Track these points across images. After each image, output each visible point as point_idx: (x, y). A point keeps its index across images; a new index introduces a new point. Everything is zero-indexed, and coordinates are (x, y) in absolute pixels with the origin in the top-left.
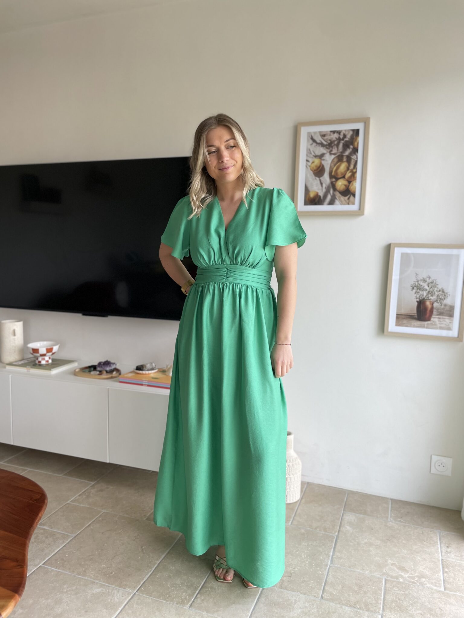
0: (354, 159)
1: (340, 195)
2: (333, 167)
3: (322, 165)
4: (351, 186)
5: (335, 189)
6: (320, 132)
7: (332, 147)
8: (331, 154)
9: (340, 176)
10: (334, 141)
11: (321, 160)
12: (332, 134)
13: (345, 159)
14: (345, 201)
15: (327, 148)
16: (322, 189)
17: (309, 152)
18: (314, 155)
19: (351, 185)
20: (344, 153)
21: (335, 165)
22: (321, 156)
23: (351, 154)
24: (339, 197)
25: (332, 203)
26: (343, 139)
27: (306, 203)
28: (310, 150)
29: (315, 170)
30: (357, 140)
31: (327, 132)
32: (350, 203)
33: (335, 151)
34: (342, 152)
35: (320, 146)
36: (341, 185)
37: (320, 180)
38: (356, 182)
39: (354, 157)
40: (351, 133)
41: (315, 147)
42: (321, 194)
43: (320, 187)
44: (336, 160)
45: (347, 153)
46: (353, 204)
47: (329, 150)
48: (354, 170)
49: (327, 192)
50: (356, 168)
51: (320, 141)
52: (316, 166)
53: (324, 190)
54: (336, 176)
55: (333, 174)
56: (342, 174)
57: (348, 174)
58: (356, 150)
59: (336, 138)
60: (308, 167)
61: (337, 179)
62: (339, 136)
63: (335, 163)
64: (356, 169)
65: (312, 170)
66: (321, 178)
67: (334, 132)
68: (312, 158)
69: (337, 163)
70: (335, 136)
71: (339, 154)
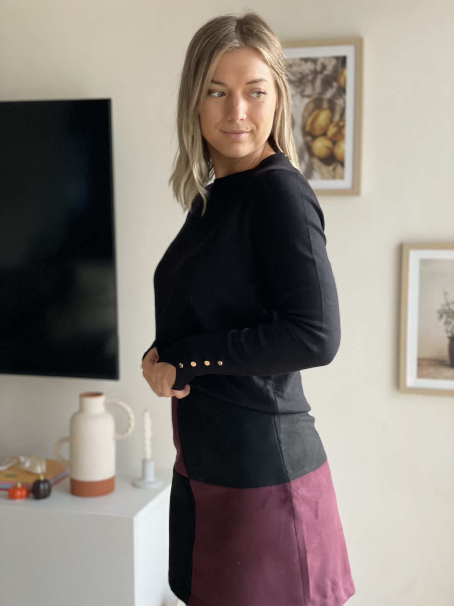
0: (340, 105)
1: (321, 164)
2: (307, 117)
4: (337, 149)
5: (312, 154)
7: (304, 85)
8: (303, 96)
9: (318, 131)
10: (307, 75)
12: (303, 63)
13: (325, 105)
14: (329, 173)
15: (296, 86)
19: (337, 147)
20: (324, 95)
21: (310, 114)
23: (334, 96)
24: (319, 167)
26: (321, 72)
30: (344, 74)
31: (295, 59)
32: (336, 177)
33: (308, 91)
34: (320, 94)
36: (322, 147)
38: (344, 143)
40: (334, 62)
44: (311, 107)
45: (329, 94)
46: (342, 178)
47: (299, 90)
48: (341, 124)
50: (343, 120)
54: (313, 133)
55: (308, 128)
56: (322, 128)
57: (332, 130)
58: (342, 90)
59: (310, 70)
61: (314, 137)
62: (314, 66)
63: (310, 111)
64: (345, 121)
67: (306, 60)
69: (313, 110)
70: (308, 67)
71: (315, 96)
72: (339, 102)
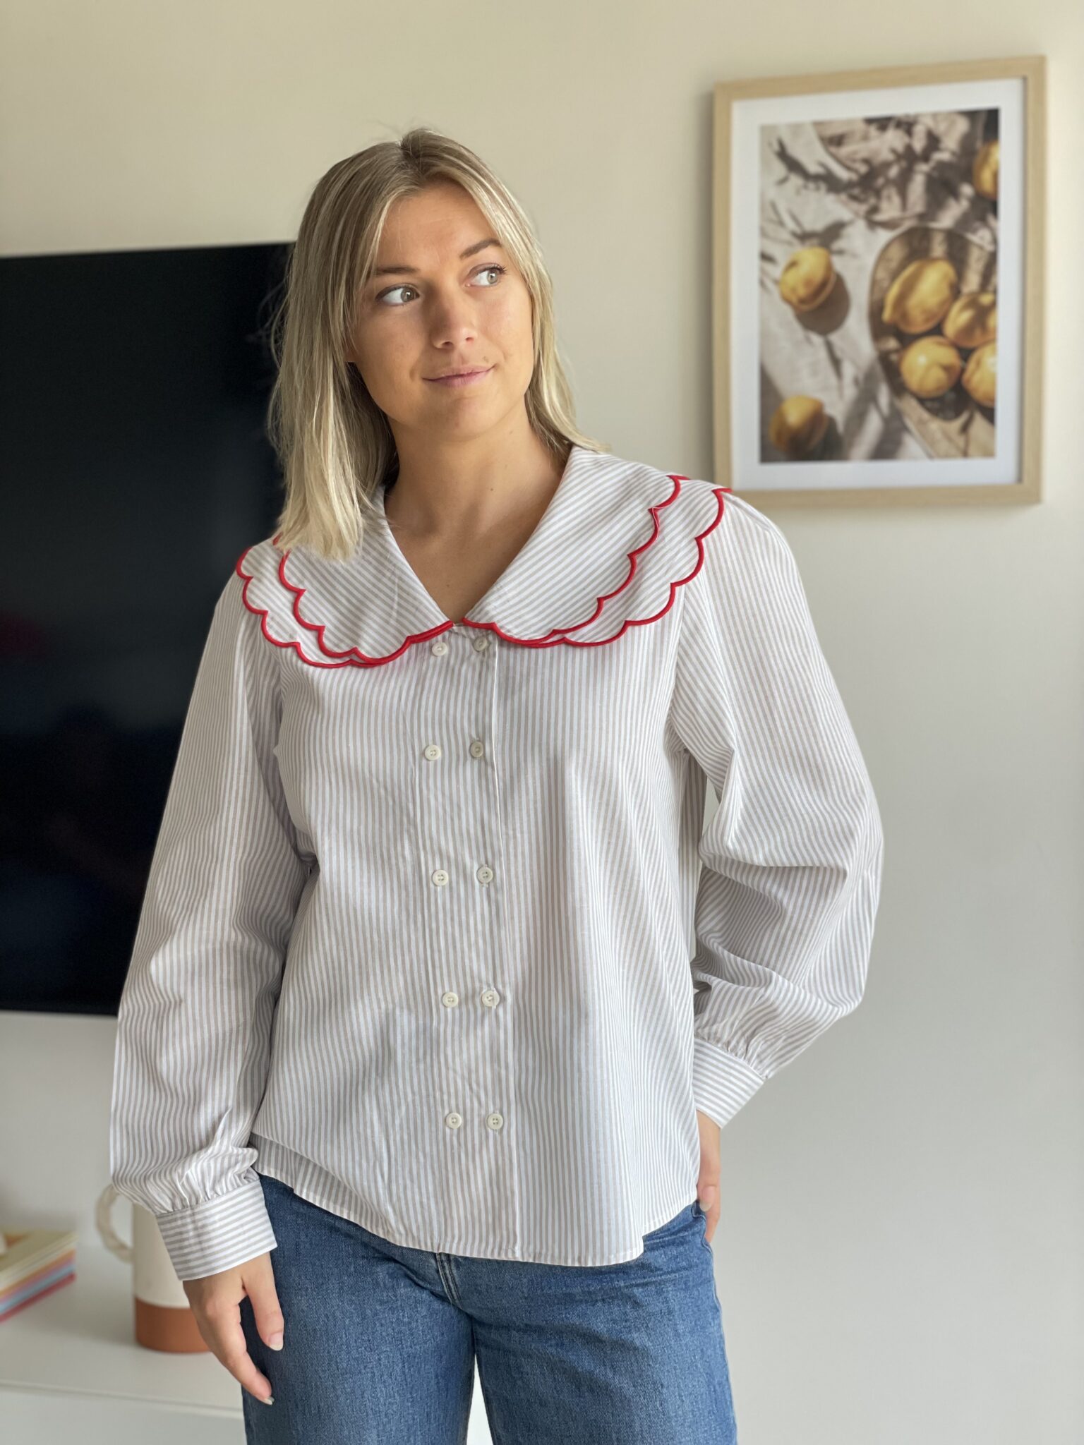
0: (981, 248)
1: (926, 415)
2: (885, 284)
3: (833, 280)
4: (973, 373)
5: (899, 387)
6: (818, 125)
7: (878, 193)
8: (873, 224)
9: (918, 325)
10: (887, 165)
11: (831, 252)
12: (873, 130)
13: (938, 248)
14: (950, 439)
15: (854, 198)
16: (840, 389)
17: (771, 214)
18: (798, 230)
19: (971, 365)
20: (933, 219)
21: (894, 276)
22: (829, 236)
23: (965, 222)
24: (921, 422)
25: (886, 449)
26: (925, 157)
27: (768, 454)
28: (774, 206)
29: (802, 301)
30: (992, 160)
31: (850, 122)
32: (972, 450)
33: (890, 209)
34: (921, 217)
35: (823, 186)
36: (928, 368)
37: (830, 348)
38: (994, 352)
39: (982, 238)
40: (962, 126)
41: (798, 192)
42: (837, 409)
43: (833, 380)
44: (897, 253)
45: (948, 218)
46: (988, 453)
47: (863, 208)
48: (986, 299)
49: (866, 398)
50: (990, 288)
51: (822, 165)
52: (808, 283)
53: (850, 392)
54: (903, 327)
55: (887, 315)
56: (929, 315)
57: (959, 318)
58: (986, 206)
59: (894, 151)
60: (770, 285)
61: (907, 340)
62: (906, 139)
63: (894, 264)
64: (995, 292)
65: (787, 300)
66: (835, 338)
67: (882, 123)
68: (789, 243)
69: (903, 266)
70: (888, 144)
71: (908, 224)
72: (980, 237)
